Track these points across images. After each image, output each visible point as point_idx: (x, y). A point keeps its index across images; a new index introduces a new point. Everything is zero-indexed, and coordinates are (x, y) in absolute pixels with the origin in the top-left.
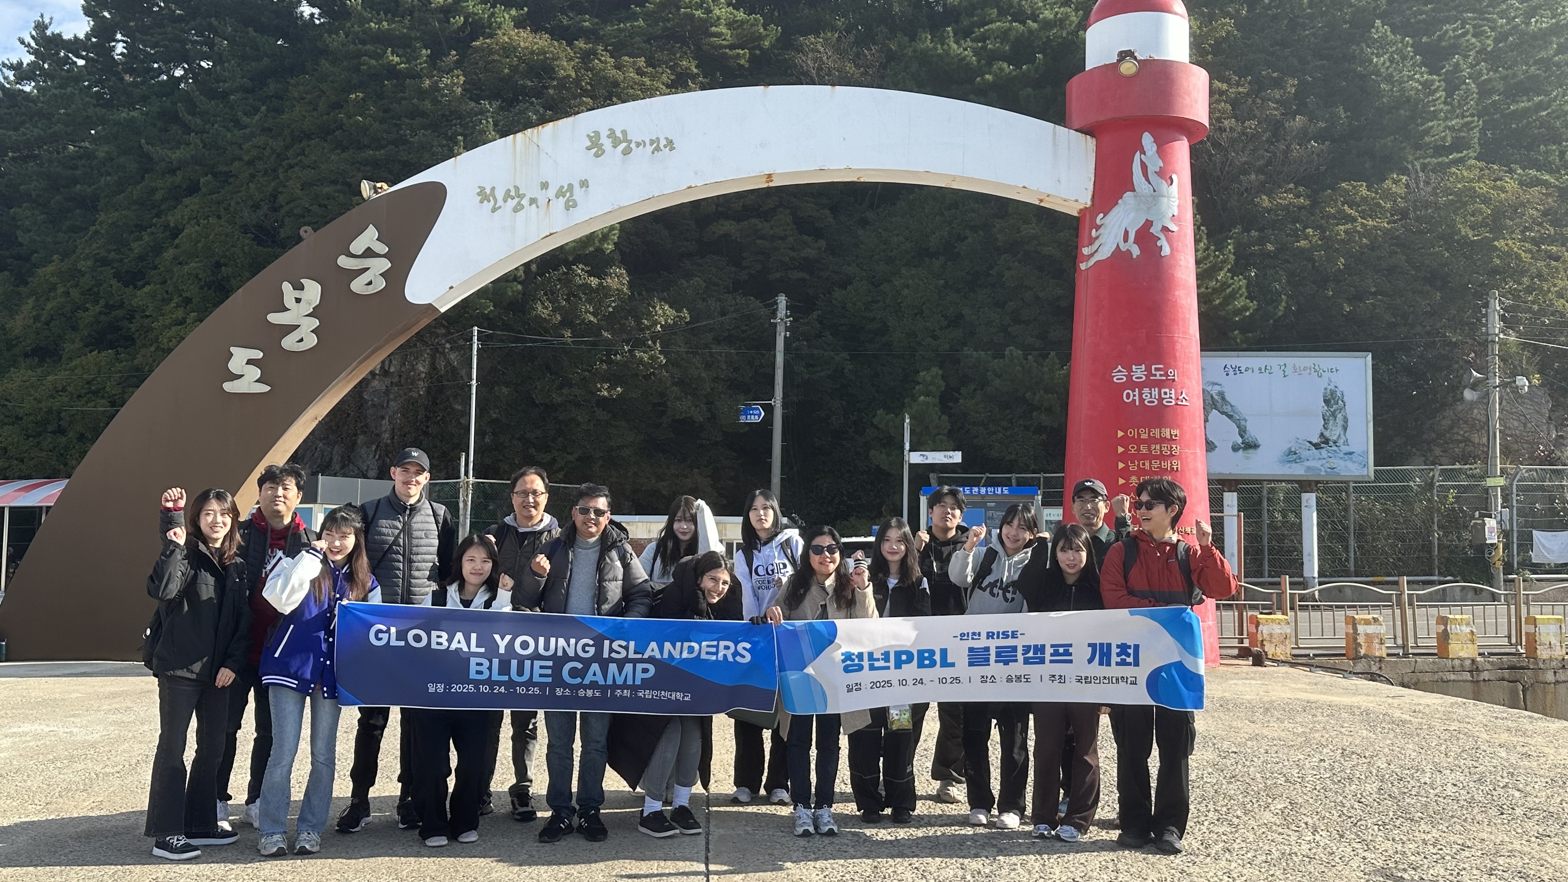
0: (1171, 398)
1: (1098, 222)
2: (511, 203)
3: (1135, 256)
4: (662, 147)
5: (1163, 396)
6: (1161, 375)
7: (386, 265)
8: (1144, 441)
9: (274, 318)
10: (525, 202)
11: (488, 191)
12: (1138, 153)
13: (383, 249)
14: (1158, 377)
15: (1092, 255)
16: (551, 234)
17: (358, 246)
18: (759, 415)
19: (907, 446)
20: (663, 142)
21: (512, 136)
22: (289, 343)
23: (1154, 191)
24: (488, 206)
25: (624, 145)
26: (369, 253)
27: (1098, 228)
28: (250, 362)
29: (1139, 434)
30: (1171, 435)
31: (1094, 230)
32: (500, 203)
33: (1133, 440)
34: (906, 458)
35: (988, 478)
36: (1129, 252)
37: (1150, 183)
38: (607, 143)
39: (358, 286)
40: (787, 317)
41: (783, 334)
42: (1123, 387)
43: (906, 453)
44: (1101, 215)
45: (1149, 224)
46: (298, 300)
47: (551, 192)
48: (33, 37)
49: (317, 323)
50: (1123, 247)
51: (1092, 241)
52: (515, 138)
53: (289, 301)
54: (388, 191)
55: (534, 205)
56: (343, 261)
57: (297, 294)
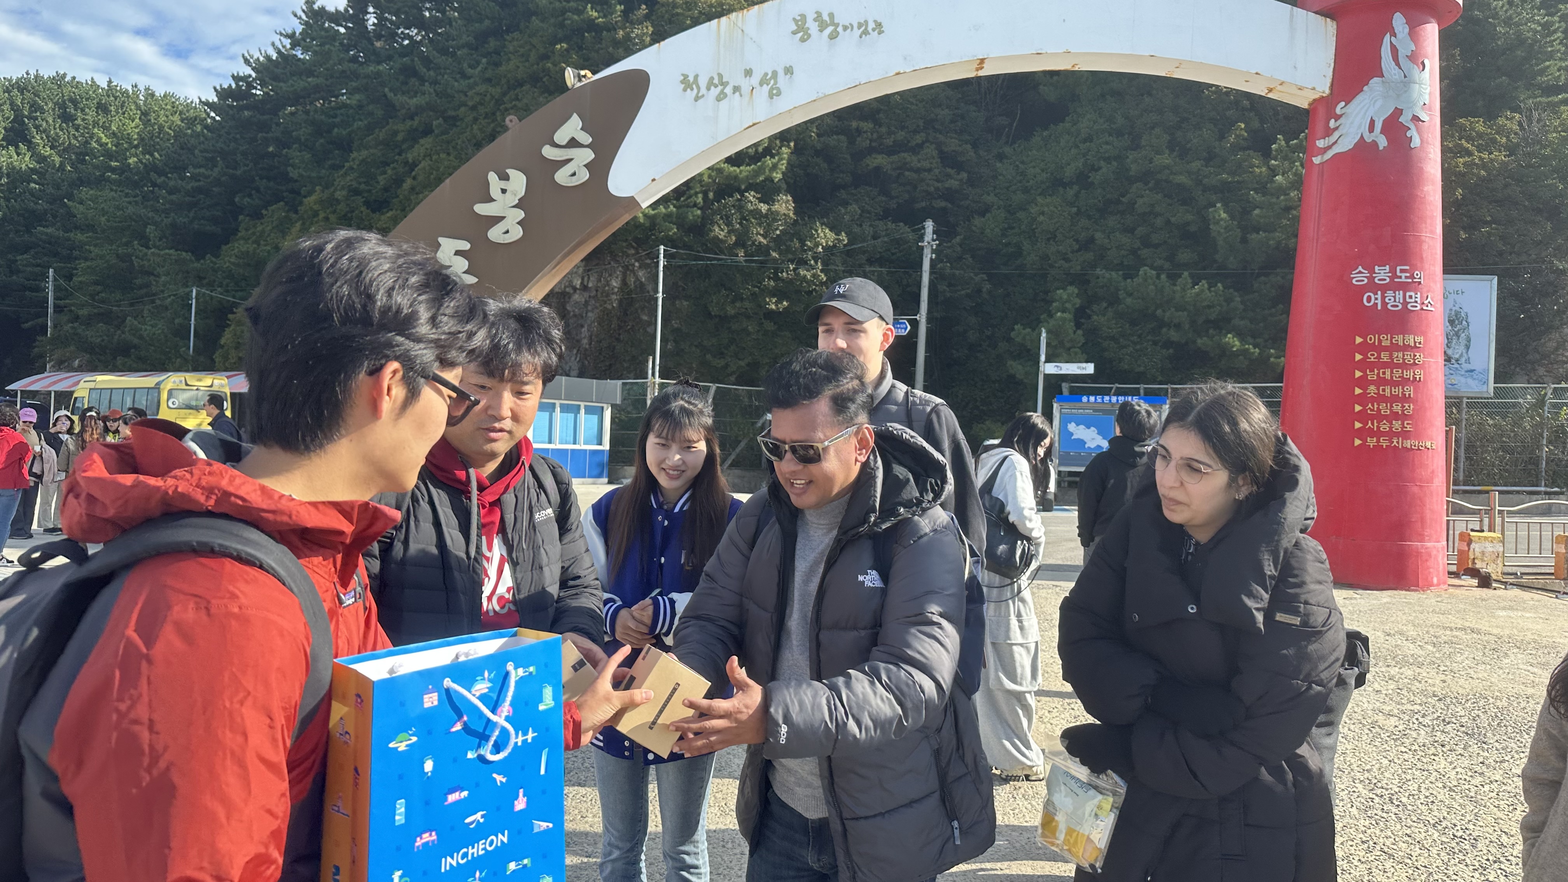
0: (1416, 302)
1: (1338, 111)
2: (715, 92)
3: (1381, 148)
4: (870, 31)
5: (1408, 300)
6: (1406, 277)
7: (588, 155)
8: (1386, 349)
9: (481, 209)
10: (728, 90)
11: (691, 79)
12: (1388, 35)
13: (586, 139)
14: (1403, 280)
15: (1329, 147)
16: (754, 124)
17: (562, 135)
18: (906, 329)
19: (1043, 358)
20: (871, 25)
21: (716, 20)
22: (495, 234)
23: (1405, 77)
24: (691, 94)
25: (830, 29)
26: (573, 143)
27: (1337, 118)
28: (458, 253)
29: (1380, 341)
30: (1415, 343)
31: (1333, 121)
32: (703, 91)
33: (1373, 347)
34: (1041, 369)
35: (1117, 388)
36: (1375, 144)
37: (1400, 68)
38: (812, 26)
39: (562, 177)
40: (934, 240)
41: (929, 256)
42: (1363, 289)
43: (1041, 364)
44: (1343, 104)
45: (1398, 112)
46: (504, 191)
47: (755, 80)
48: (304, 11)
49: (521, 215)
50: (1368, 138)
51: (1328, 132)
52: (719, 22)
53: (494, 192)
54: (592, 80)
55: (737, 94)
56: (548, 152)
57: (503, 184)
